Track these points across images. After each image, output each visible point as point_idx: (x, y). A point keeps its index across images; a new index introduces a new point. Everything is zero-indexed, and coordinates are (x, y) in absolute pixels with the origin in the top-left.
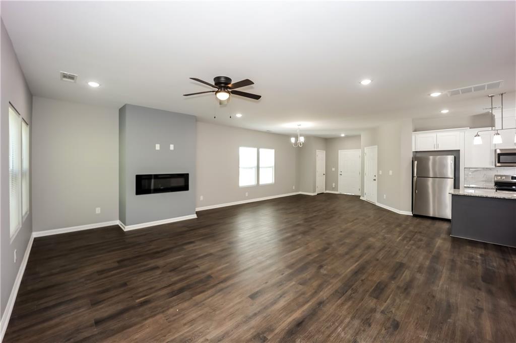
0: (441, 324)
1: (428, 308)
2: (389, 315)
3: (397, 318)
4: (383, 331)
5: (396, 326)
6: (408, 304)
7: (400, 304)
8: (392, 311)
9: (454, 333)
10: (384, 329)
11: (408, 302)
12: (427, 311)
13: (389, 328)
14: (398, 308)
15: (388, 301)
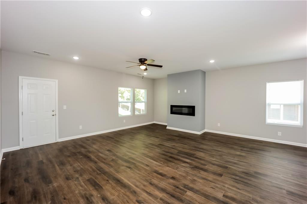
0: (52, 196)
1: (65, 199)
2: (74, 179)
3: (70, 181)
4: (68, 174)
5: (67, 179)
6: (75, 191)
7: (77, 187)
8: (76, 181)
9: (45, 197)
10: (69, 174)
11: (77, 192)
12: (64, 196)
13: (68, 176)
14: (75, 184)
15: (83, 183)
